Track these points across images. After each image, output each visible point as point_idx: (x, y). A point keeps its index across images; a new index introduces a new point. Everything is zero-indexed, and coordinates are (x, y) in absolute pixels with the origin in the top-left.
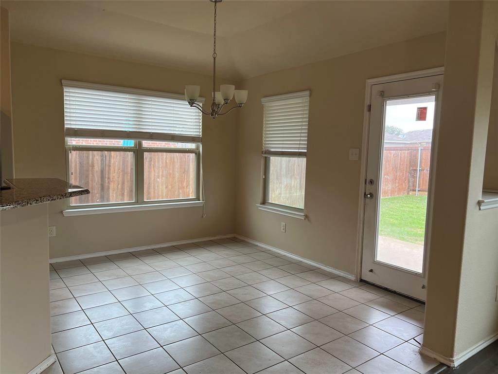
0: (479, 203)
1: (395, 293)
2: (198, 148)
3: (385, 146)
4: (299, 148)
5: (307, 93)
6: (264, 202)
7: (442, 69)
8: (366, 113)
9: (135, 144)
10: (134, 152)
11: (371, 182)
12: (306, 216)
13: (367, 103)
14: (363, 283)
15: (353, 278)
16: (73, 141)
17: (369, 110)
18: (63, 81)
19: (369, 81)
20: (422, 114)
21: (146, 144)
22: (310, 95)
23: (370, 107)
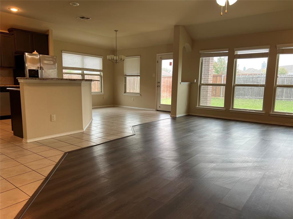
0: (180, 83)
1: (165, 111)
2: (101, 74)
3: (162, 77)
4: (137, 74)
5: (139, 56)
6: (125, 92)
7: (172, 53)
8: (157, 63)
9: (82, 72)
10: (82, 75)
11: (159, 82)
12: (140, 95)
13: (157, 60)
14: (157, 110)
15: (155, 110)
16: (64, 71)
17: (158, 62)
18: (63, 51)
19: (157, 54)
20: (171, 64)
21: (85, 72)
22: (140, 57)
23: (158, 61)
